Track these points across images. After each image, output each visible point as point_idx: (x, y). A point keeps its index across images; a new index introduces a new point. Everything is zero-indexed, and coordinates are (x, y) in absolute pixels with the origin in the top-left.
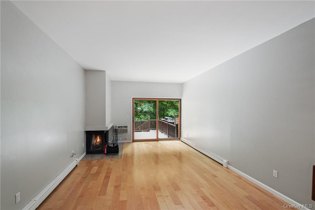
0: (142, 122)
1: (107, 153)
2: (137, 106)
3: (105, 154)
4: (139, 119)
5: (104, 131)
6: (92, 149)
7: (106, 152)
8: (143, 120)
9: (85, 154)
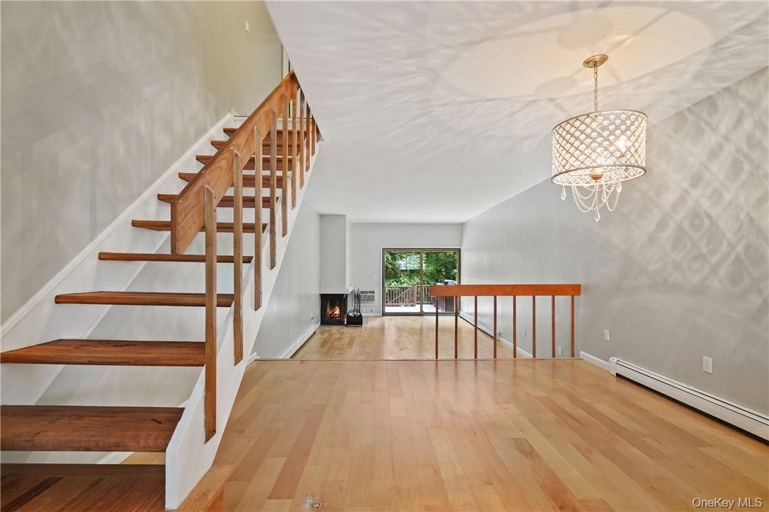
0: (404, 289)
1: (348, 324)
2: (394, 259)
3: (346, 325)
4: (399, 283)
5: (343, 295)
6: (327, 319)
7: (346, 323)
8: (405, 285)
9: (319, 323)
